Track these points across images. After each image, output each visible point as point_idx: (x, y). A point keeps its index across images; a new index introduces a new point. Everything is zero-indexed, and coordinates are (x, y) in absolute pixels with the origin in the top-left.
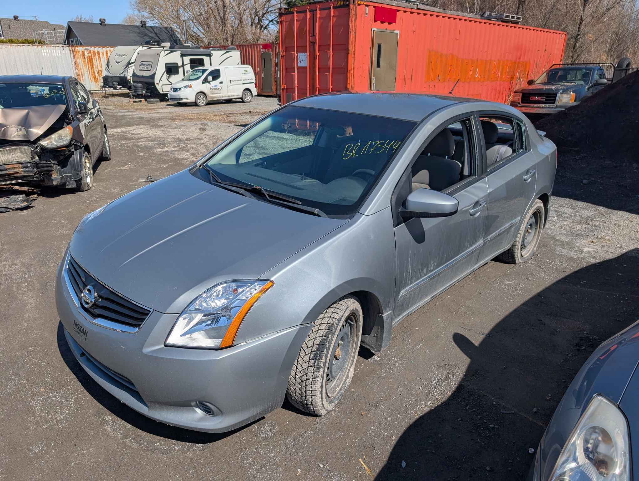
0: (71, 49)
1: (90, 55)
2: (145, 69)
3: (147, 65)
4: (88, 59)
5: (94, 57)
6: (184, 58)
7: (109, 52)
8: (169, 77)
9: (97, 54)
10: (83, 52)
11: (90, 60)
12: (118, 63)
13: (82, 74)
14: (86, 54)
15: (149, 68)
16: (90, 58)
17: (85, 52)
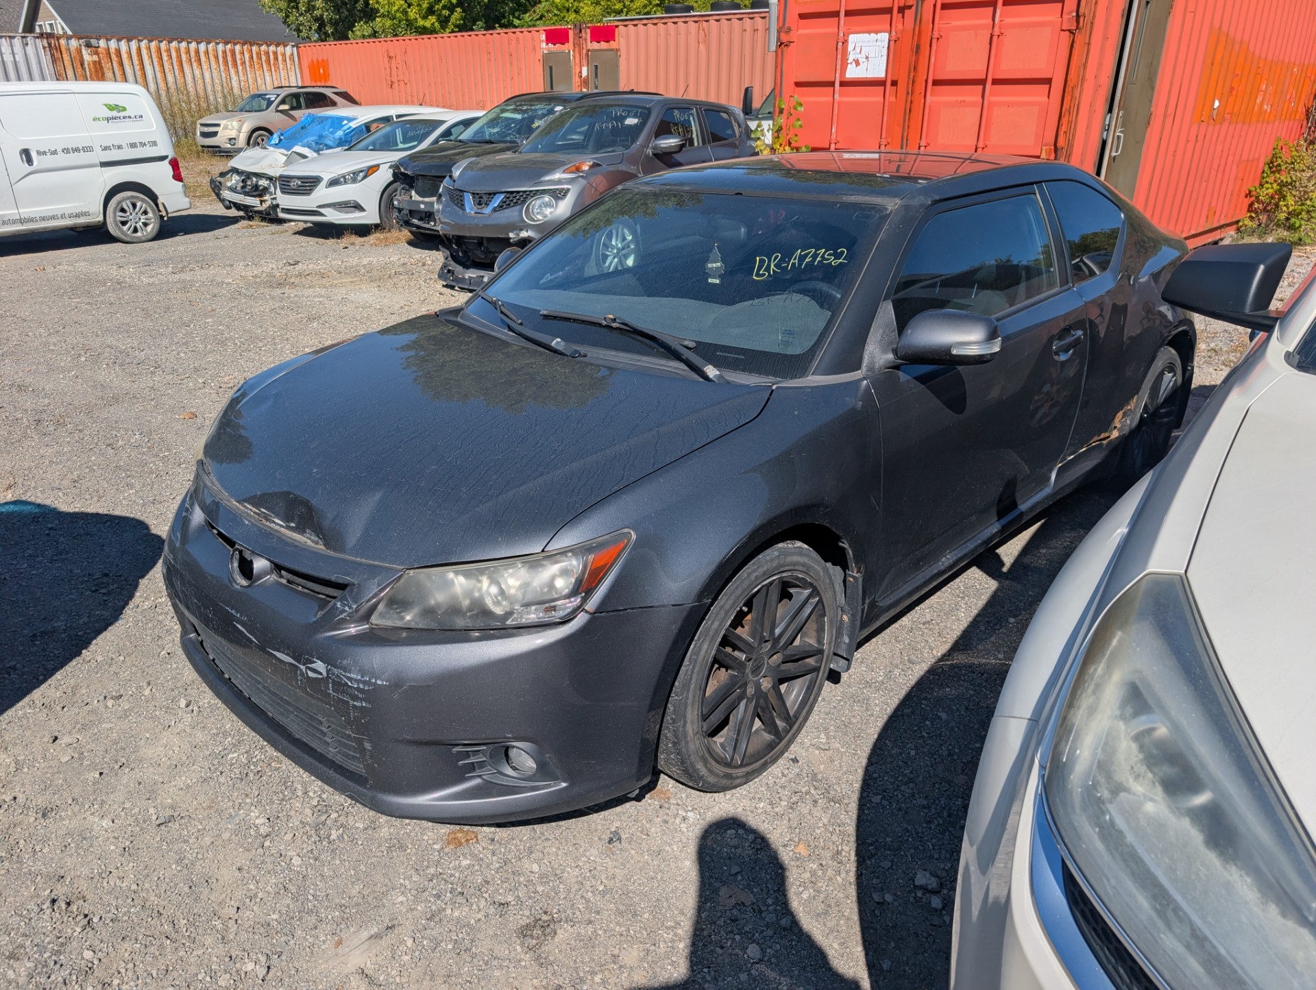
0: (46, 45)
1: (95, 58)
4: (91, 69)
5: (107, 61)
7: (144, 52)
9: (113, 56)
10: (78, 52)
11: (96, 71)
14: (87, 57)
16: (96, 68)
17: (84, 52)
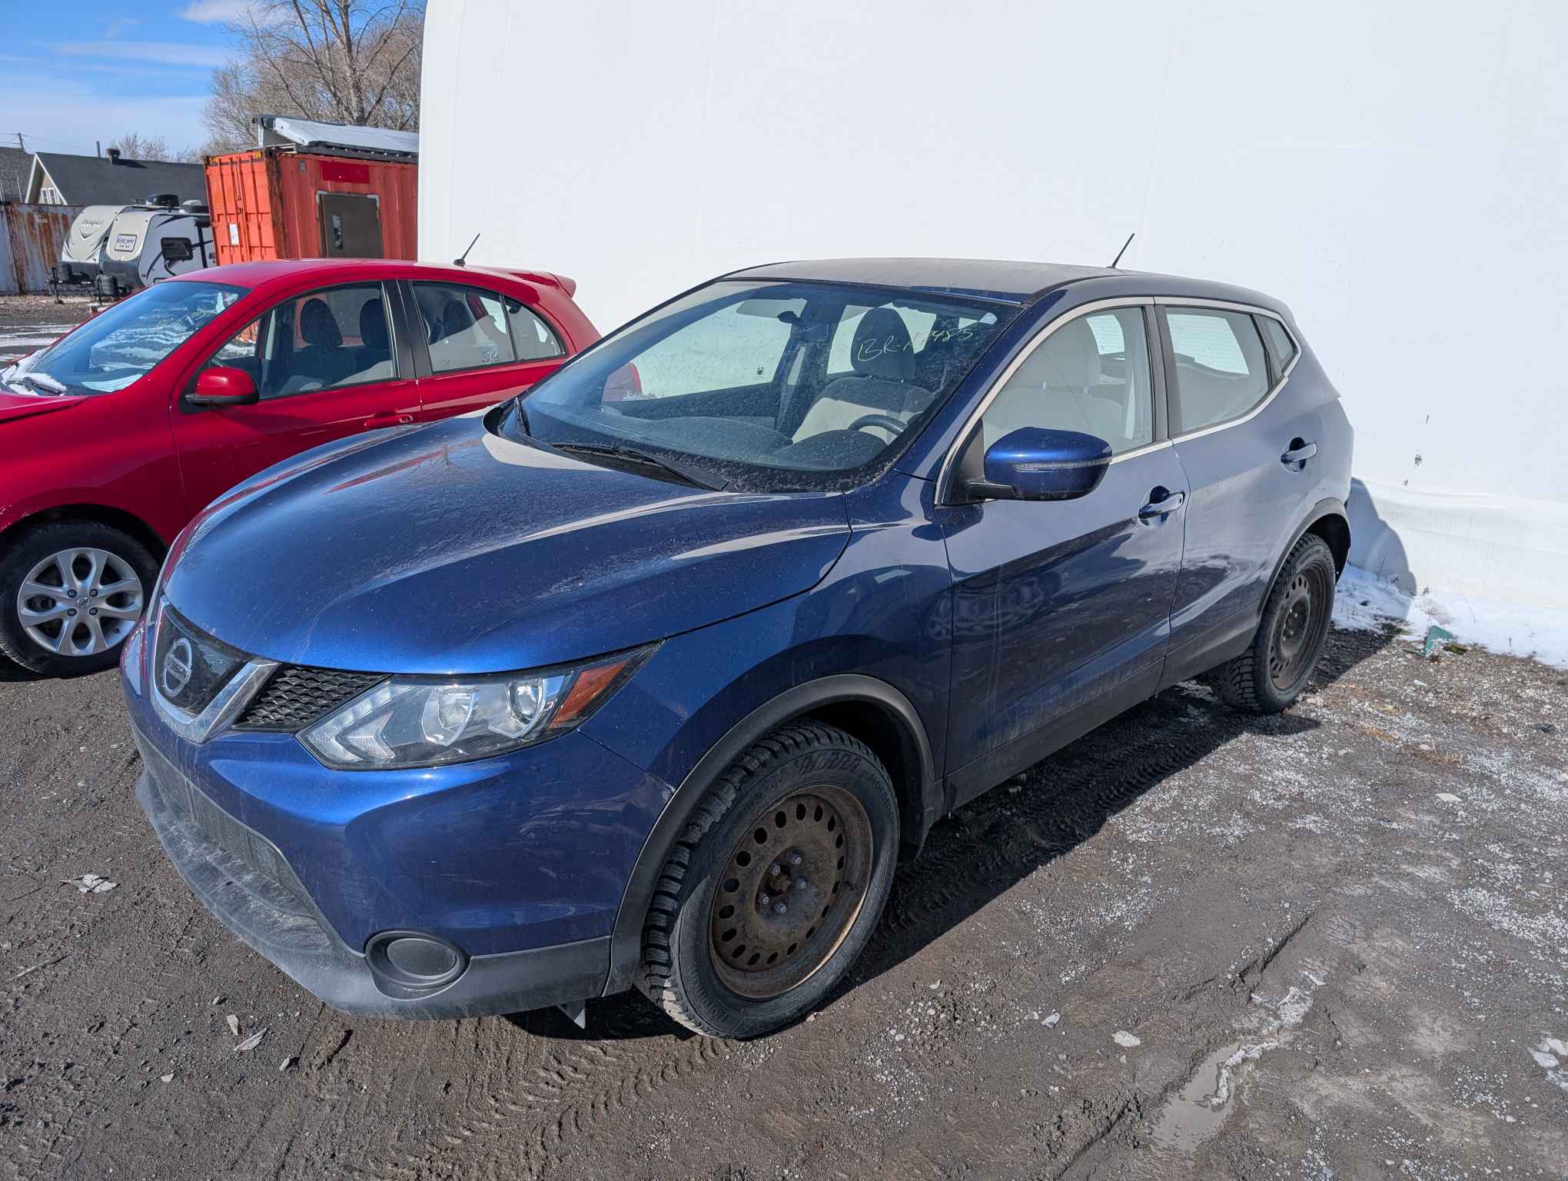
1: (45, 221)
2: (125, 248)
3: (128, 241)
4: (40, 231)
5: (54, 224)
6: (204, 230)
8: (170, 265)
9: (61, 220)
10: (31, 217)
12: (85, 237)
13: (27, 259)
14: (37, 220)
15: (132, 245)
17: (36, 216)
